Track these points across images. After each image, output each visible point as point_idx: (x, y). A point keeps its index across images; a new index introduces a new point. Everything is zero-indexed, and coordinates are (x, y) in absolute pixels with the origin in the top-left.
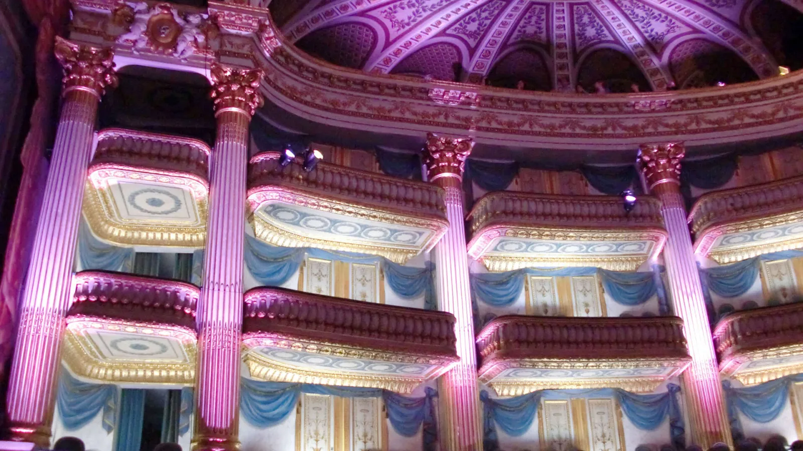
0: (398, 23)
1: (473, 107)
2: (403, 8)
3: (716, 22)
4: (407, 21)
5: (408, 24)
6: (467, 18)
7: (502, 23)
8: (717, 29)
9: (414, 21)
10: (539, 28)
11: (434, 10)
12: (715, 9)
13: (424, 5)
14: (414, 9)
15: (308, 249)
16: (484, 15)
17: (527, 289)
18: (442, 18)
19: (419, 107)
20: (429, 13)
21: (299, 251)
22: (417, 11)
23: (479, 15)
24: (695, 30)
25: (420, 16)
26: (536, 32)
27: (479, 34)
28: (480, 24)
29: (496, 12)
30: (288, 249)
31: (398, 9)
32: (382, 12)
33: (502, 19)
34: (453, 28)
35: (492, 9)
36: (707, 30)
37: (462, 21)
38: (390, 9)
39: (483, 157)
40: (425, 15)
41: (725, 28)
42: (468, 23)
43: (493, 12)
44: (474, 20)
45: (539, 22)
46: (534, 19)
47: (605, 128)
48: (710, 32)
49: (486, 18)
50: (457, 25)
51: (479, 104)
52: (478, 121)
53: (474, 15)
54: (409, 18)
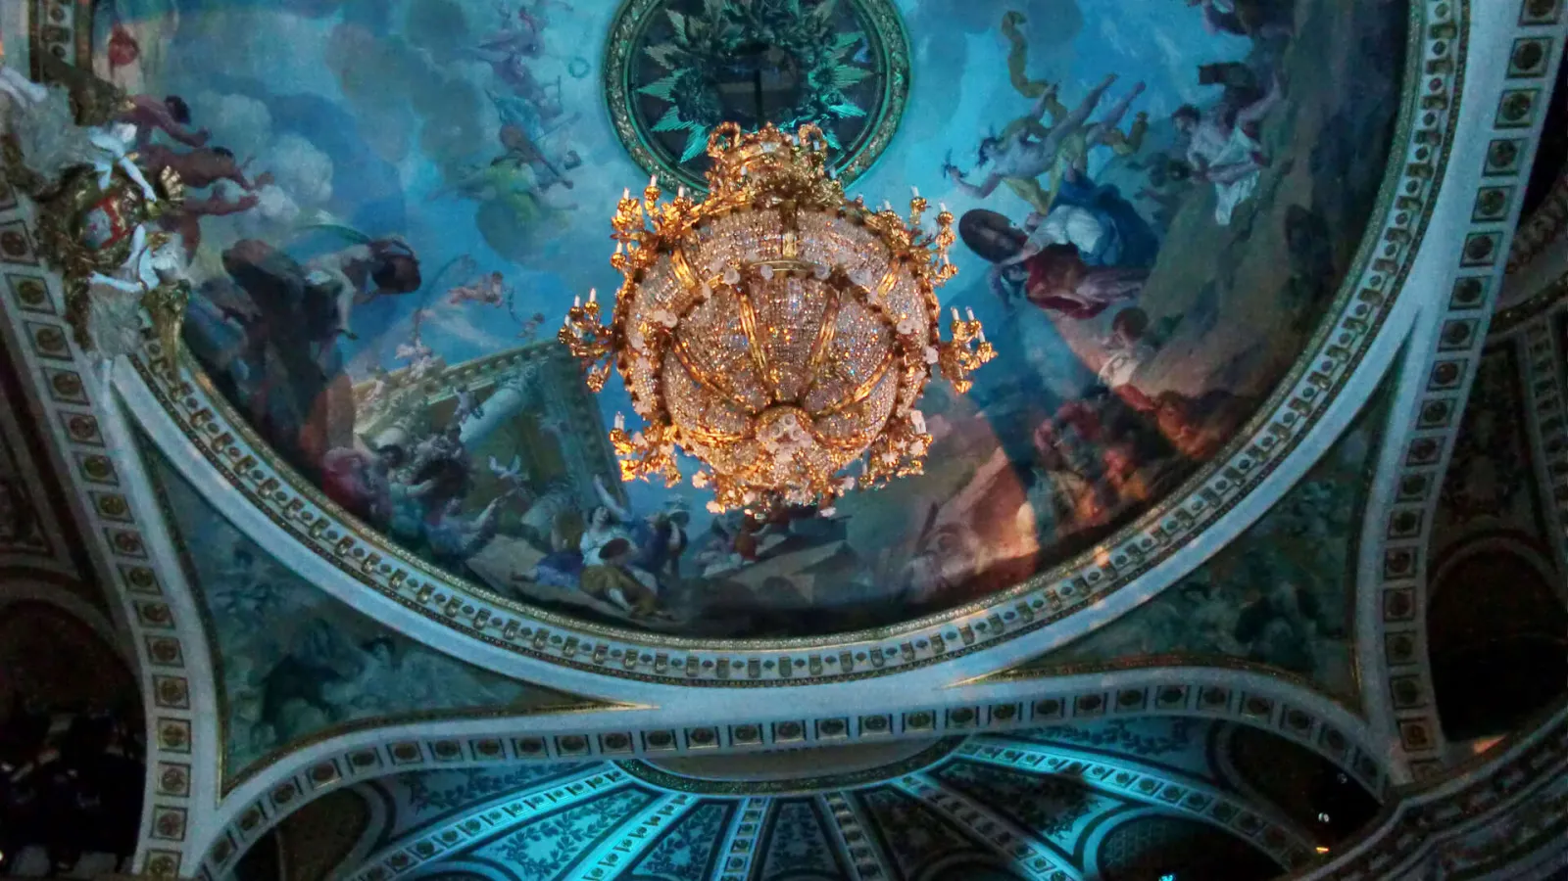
0: (535, 864)
2: (536, 839)
3: (1167, 782)
4: (550, 860)
5: (555, 866)
6: (665, 841)
7: (735, 843)
8: (1172, 793)
9: (565, 858)
10: (813, 843)
11: (596, 835)
12: (1150, 756)
13: (574, 828)
14: (557, 838)
16: (695, 833)
18: (616, 848)
20: (587, 841)
22: (565, 840)
23: (686, 835)
24: (1130, 803)
25: (574, 850)
26: (809, 852)
27: (698, 870)
28: (694, 851)
29: (717, 825)
31: (529, 841)
32: (498, 849)
33: (732, 836)
34: (645, 862)
35: (706, 821)
36: (1152, 799)
37: (657, 849)
38: (511, 841)
40: (582, 845)
41: (1190, 789)
42: (672, 852)
43: (710, 825)
44: (679, 845)
45: (809, 832)
46: (796, 829)
48: (1160, 802)
49: (701, 839)
50: (649, 858)
53: (675, 836)
54: (554, 854)
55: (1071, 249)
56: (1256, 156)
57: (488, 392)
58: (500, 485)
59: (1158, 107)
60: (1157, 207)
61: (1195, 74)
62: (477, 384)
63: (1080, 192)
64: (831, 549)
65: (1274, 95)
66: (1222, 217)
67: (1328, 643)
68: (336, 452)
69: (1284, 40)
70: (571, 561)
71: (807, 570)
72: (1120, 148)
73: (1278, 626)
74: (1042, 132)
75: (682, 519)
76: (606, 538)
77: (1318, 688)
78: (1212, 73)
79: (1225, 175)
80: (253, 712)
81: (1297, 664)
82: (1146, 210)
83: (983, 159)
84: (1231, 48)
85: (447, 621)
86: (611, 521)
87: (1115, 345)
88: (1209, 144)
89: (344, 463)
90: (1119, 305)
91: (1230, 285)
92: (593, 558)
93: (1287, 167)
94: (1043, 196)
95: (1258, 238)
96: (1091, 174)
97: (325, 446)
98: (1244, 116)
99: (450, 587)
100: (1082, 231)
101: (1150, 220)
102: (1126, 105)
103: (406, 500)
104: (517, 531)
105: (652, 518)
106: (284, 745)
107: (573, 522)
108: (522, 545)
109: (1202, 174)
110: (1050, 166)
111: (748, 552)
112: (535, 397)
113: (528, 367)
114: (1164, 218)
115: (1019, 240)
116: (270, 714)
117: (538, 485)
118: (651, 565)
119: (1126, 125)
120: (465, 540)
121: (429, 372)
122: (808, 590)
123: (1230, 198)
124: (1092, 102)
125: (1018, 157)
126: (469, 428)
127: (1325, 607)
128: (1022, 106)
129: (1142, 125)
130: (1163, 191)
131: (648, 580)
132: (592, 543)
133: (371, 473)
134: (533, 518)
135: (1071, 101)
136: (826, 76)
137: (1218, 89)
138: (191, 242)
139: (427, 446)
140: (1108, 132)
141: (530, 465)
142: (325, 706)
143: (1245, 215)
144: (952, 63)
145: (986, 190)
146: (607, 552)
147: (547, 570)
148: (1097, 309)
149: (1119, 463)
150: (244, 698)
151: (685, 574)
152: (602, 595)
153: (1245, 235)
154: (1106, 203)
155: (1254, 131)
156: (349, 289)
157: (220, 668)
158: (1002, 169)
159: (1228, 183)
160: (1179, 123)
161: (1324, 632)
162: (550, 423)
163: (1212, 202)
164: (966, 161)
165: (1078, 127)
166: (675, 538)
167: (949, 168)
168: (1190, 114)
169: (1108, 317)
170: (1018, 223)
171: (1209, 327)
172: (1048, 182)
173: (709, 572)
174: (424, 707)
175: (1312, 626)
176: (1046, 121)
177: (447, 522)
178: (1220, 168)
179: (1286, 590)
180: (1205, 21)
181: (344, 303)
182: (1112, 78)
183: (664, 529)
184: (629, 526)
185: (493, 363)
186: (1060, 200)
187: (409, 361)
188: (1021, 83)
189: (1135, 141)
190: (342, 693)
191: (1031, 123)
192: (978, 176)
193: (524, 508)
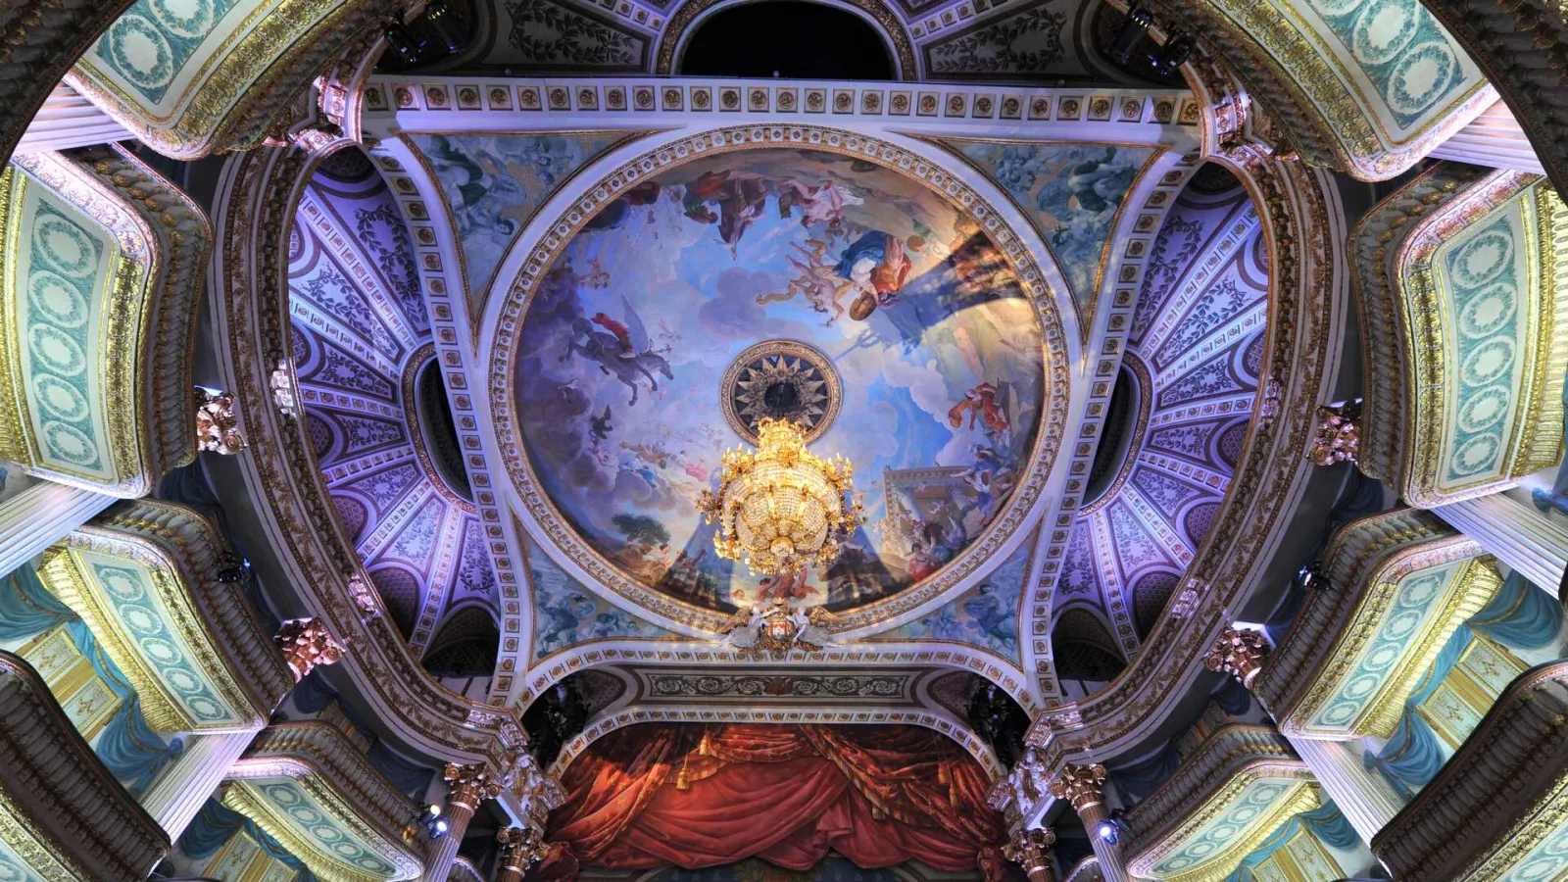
1: (1207, 588)
2: (1129, 550)
4: (1146, 548)
5: (1150, 547)
6: (1155, 499)
9: (1147, 542)
11: (1137, 527)
14: (1132, 542)
15: (1244, 862)
17: (1437, 729)
19: (1185, 636)
20: (1140, 531)
21: (1240, 868)
22: (1135, 539)
23: (1155, 490)
25: (1143, 538)
28: (1168, 488)
30: (1233, 873)
31: (1128, 554)
32: (1128, 567)
34: (1166, 510)
37: (1159, 503)
38: (1125, 560)
39: (1269, 612)
40: (1142, 534)
42: (1164, 497)
44: (1160, 493)
47: (1282, 473)
49: (1161, 483)
50: (1164, 507)
51: (1207, 581)
52: (1219, 598)
54: (1143, 545)
55: (873, 272)
56: (826, 188)
57: (901, 507)
58: (943, 513)
59: (803, 235)
60: (854, 232)
61: (786, 220)
62: (896, 509)
63: (844, 268)
64: (1012, 392)
65: (794, 183)
66: (860, 202)
67: (1116, 158)
68: (907, 568)
69: (765, 182)
70: (984, 498)
71: (1019, 405)
72: (823, 252)
73: (1099, 187)
74: (813, 286)
75: (980, 448)
76: (979, 480)
77: (1146, 168)
78: (785, 212)
79: (837, 201)
80: (997, 642)
81: (1129, 177)
82: (855, 238)
83: (825, 310)
84: (772, 204)
85: (979, 564)
86: (972, 476)
87: (927, 251)
88: (821, 210)
89: (912, 567)
90: (905, 249)
91: (898, 197)
92: (986, 488)
93: (831, 173)
94: (845, 284)
95: (871, 184)
96: (835, 263)
97: (903, 570)
98: (806, 195)
99: (974, 549)
100: (864, 267)
101: (861, 235)
102: (801, 249)
103: (936, 550)
104: (964, 513)
105: (976, 459)
106: (1015, 637)
107: (967, 490)
108: (970, 514)
109: (837, 212)
110: (831, 283)
111: (1004, 426)
112: (909, 491)
113: (894, 490)
114: (859, 229)
115: (867, 296)
116: (1001, 636)
117: (947, 499)
118: (998, 467)
119: (810, 249)
120: (960, 534)
121: (887, 524)
122: (1028, 407)
123: (849, 198)
124: (798, 265)
125: (825, 297)
126: (914, 516)
127: (1091, 158)
128: (800, 295)
129: (811, 242)
130: (845, 230)
131: (1003, 470)
132: (979, 486)
133: (921, 558)
134: (961, 505)
135: (799, 274)
136: (780, 373)
137: (793, 209)
138: (812, 590)
139: (917, 534)
140: (815, 258)
141: (938, 499)
142: (1006, 616)
143: (857, 191)
144: (780, 324)
145: (840, 309)
146: (985, 482)
147: (985, 508)
148: (906, 259)
149: (991, 255)
150: (990, 643)
151: (1006, 454)
152: (1002, 492)
153: (869, 191)
154: (850, 256)
155: (813, 190)
156: (847, 543)
157: (974, 645)
158: (830, 301)
159: (841, 200)
160: (810, 225)
161: (1108, 160)
162: (922, 487)
163: (851, 207)
164: (824, 318)
165: (811, 271)
166: (989, 453)
167: (828, 325)
168: (805, 220)
169: (911, 254)
170: (858, 295)
171: (919, 207)
172: (838, 281)
173: (1008, 444)
174: (1020, 583)
175: (1102, 166)
176: (808, 285)
177: (950, 538)
178: (833, 203)
179: (1074, 181)
180: (760, 217)
181: (852, 546)
182: (787, 256)
183: (983, 456)
184: (977, 469)
185: (889, 502)
186: (848, 276)
187: (881, 530)
188: (790, 295)
189: (820, 245)
190: (1003, 609)
191: (807, 291)
192: (833, 312)
193: (955, 507)
